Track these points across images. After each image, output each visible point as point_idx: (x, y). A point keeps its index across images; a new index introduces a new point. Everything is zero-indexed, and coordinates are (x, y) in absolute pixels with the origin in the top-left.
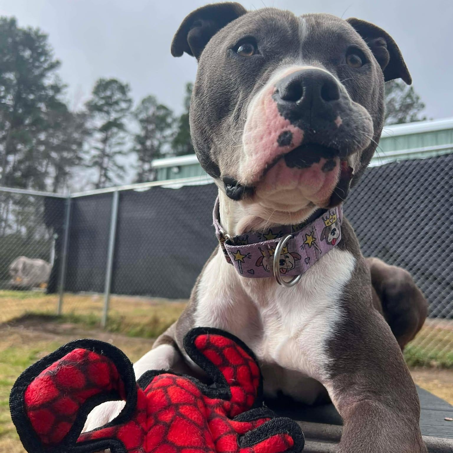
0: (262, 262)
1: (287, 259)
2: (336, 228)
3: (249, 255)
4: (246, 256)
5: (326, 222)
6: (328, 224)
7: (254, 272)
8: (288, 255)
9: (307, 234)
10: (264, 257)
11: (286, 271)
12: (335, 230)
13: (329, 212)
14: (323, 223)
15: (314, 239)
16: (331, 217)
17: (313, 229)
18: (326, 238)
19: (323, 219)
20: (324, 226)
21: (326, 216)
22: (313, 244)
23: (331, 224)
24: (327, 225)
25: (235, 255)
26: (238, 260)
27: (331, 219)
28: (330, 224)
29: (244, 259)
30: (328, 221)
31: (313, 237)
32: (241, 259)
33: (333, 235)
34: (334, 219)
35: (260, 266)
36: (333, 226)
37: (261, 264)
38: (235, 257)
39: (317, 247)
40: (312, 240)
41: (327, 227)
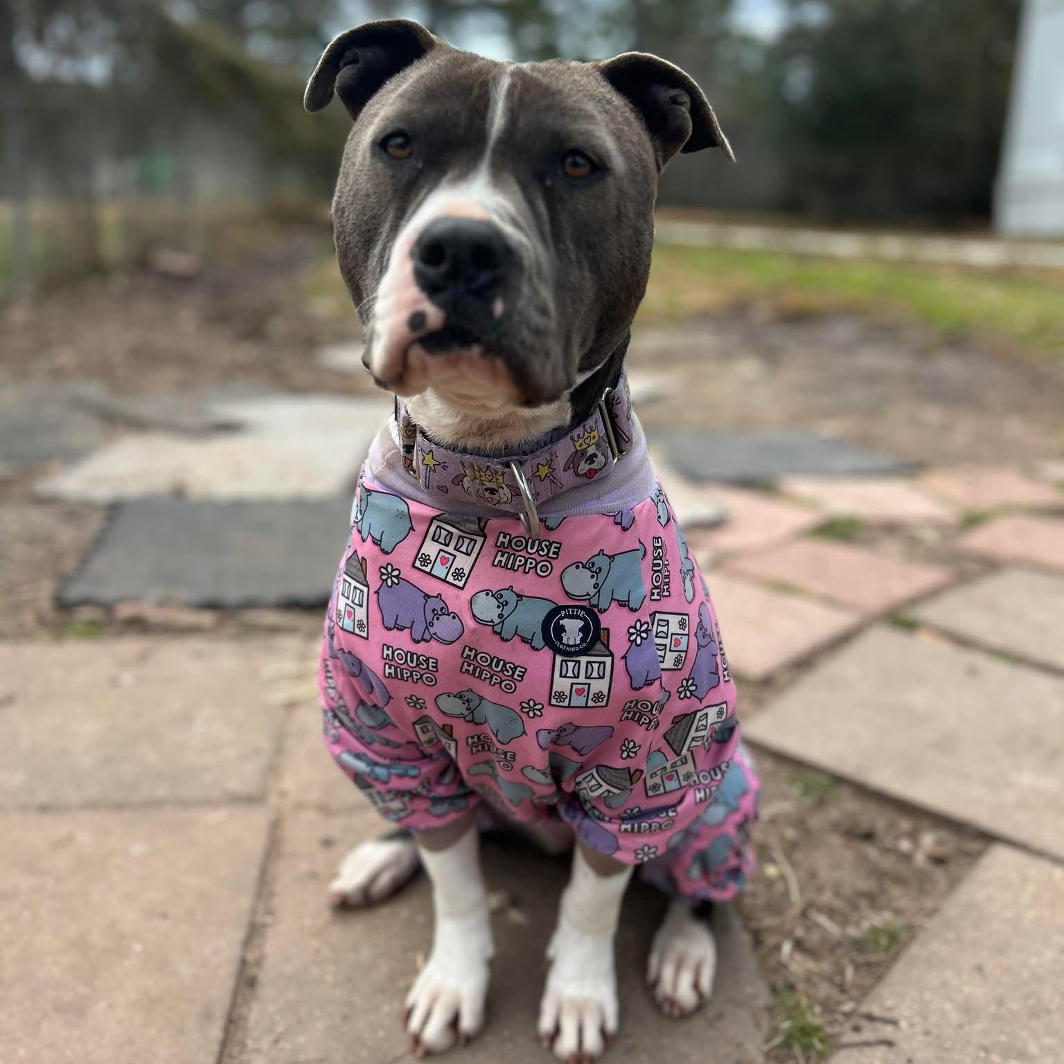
0: (462, 481)
1: (500, 490)
2: (596, 452)
3: (445, 464)
4: (440, 464)
5: (577, 444)
6: (580, 446)
7: (447, 491)
8: (504, 486)
9: (541, 463)
10: (466, 476)
11: (498, 503)
12: (595, 455)
13: (584, 427)
14: (572, 445)
15: (551, 470)
16: (587, 435)
17: (552, 456)
18: (576, 469)
19: (572, 439)
20: (573, 450)
21: (579, 435)
22: (548, 477)
23: (587, 446)
24: (579, 449)
25: (425, 455)
26: (427, 465)
27: (587, 438)
28: (585, 446)
29: (436, 467)
30: (581, 441)
31: (550, 467)
32: (432, 466)
33: (590, 464)
34: (594, 439)
35: (458, 484)
36: (592, 450)
37: (461, 484)
38: (424, 459)
39: (555, 481)
40: (547, 472)
41: (577, 451)
